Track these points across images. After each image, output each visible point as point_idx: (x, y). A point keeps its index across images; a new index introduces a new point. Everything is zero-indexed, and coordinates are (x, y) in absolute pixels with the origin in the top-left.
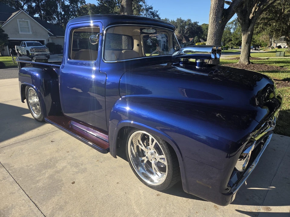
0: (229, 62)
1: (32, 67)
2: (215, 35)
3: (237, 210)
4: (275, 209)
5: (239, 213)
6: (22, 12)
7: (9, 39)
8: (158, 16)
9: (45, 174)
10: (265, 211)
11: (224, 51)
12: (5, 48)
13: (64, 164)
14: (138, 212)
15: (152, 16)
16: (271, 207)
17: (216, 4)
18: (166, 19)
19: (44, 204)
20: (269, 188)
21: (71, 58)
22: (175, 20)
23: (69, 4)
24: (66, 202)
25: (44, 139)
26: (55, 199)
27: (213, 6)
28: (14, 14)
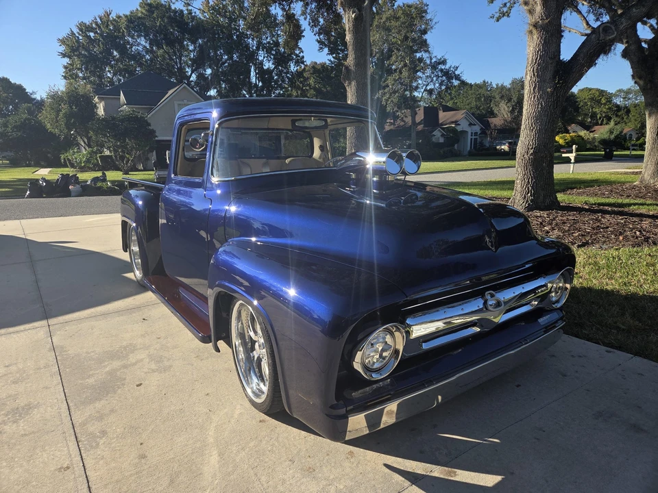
0: (623, 180)
1: (143, 190)
2: (537, 120)
3: (386, 466)
4: (464, 476)
5: (387, 470)
6: (185, 87)
7: (156, 138)
8: (458, 77)
9: (106, 367)
10: (442, 476)
11: (634, 153)
12: (149, 155)
13: (143, 356)
14: (211, 440)
15: (444, 78)
16: (459, 472)
17: (538, 52)
18: (484, 82)
19: (81, 408)
20: (485, 441)
21: (178, 173)
22: (507, 84)
23: (272, 67)
24: (112, 411)
25: (134, 315)
26: (98, 405)
27: (531, 56)
28: (170, 92)
